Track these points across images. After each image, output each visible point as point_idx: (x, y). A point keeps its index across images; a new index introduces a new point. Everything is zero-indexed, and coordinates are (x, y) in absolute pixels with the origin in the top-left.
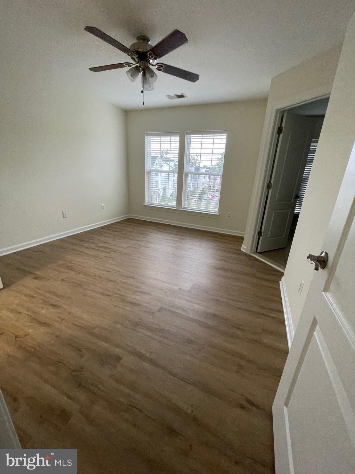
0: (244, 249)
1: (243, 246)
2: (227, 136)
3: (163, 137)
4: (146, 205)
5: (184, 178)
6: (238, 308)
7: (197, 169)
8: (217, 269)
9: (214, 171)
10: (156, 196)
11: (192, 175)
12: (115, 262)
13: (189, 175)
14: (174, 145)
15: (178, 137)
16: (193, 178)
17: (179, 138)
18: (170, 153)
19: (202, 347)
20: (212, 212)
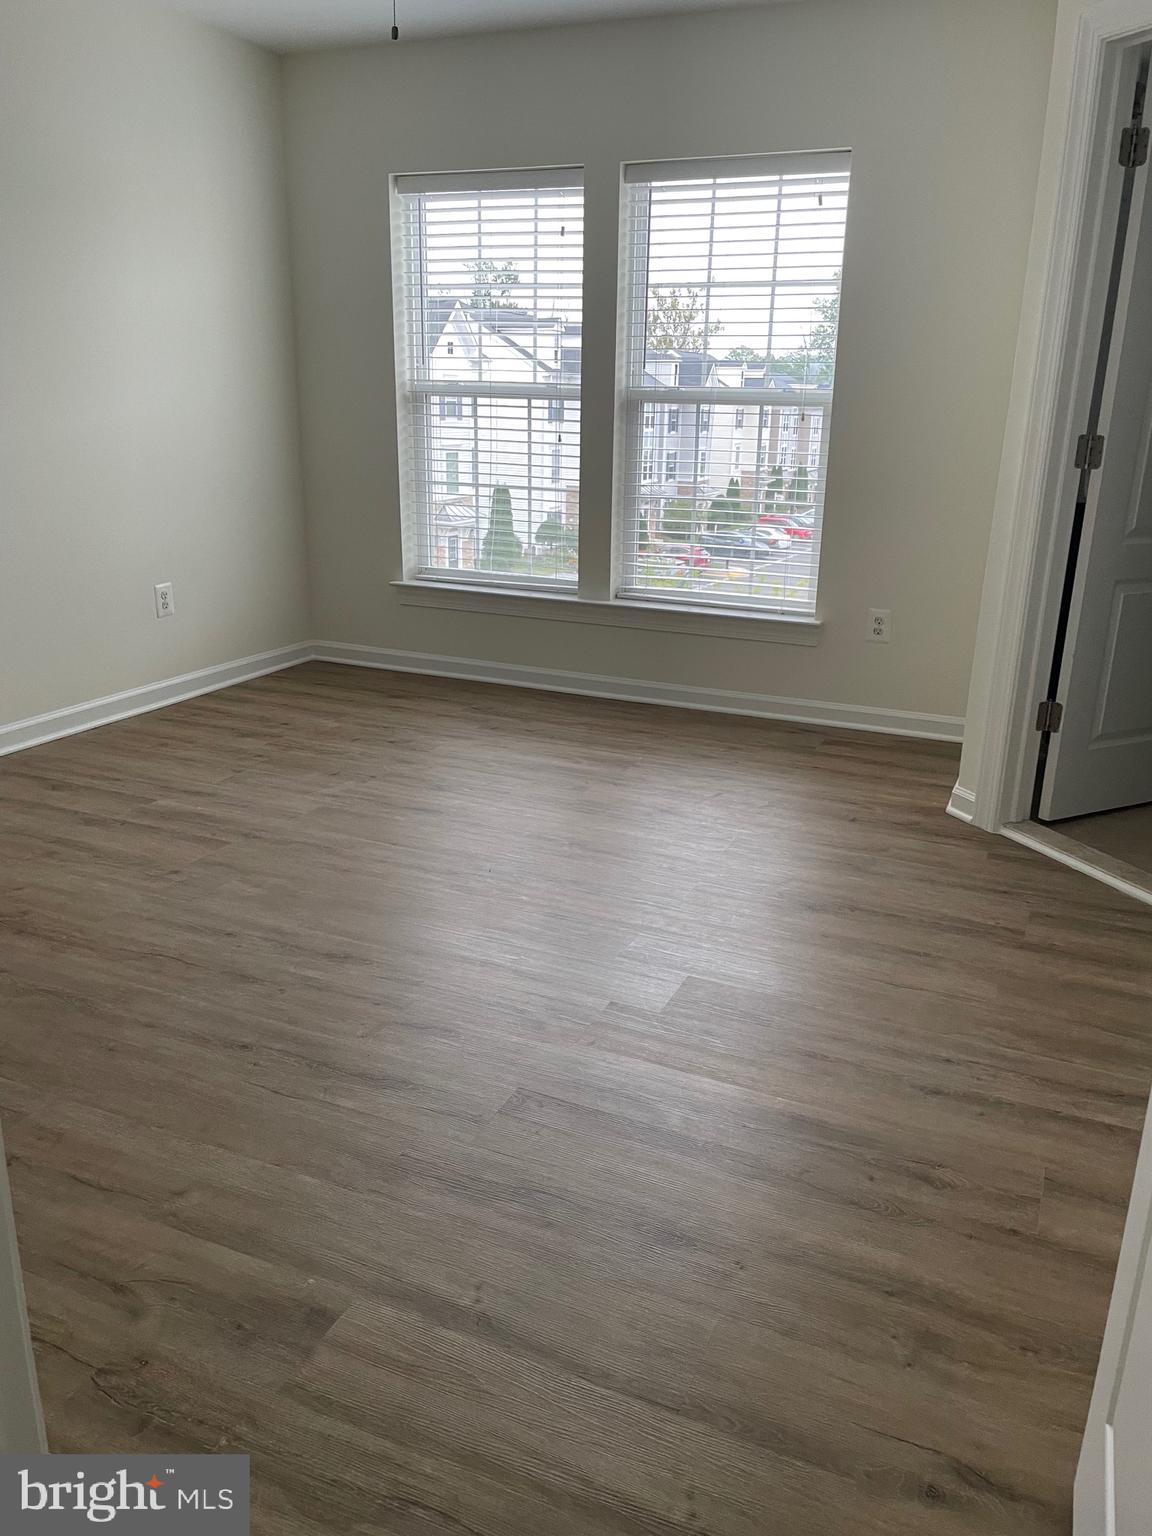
0: (963, 804)
1: (957, 789)
2: (853, 180)
3: (492, 196)
4: (406, 582)
5: (616, 424)
6: (922, 1089)
7: (693, 367)
8: (812, 908)
9: (800, 380)
10: (453, 540)
11: (667, 407)
12: (258, 886)
13: (648, 407)
14: (559, 239)
15: (575, 193)
16: (673, 426)
17: (580, 200)
18: (535, 285)
19: (738, 1263)
20: (783, 613)
